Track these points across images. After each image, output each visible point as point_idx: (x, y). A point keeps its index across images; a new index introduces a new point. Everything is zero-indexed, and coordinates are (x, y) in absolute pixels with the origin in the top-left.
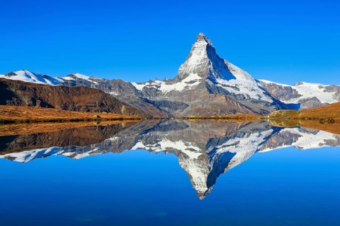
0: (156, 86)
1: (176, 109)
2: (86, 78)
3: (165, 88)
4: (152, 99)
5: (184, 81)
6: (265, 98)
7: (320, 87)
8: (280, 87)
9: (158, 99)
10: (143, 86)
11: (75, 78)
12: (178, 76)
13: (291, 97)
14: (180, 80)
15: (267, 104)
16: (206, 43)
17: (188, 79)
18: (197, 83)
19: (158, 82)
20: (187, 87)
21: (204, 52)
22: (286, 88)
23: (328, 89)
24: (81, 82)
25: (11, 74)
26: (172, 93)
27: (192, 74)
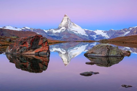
0: (52, 31)
1: (58, 38)
2: (29, 28)
3: (54, 32)
4: (50, 35)
5: (60, 29)
6: (85, 35)
7: (102, 31)
8: (90, 31)
9: (52, 35)
10: (47, 31)
11: (25, 28)
12: (58, 28)
13: (93, 34)
14: (59, 29)
15: (86, 37)
16: (67, 17)
17: (62, 29)
18: (64, 30)
19: (52, 30)
20: (61, 31)
21: (66, 20)
22: (92, 31)
23: (105, 32)
24: (28, 30)
25: (5, 27)
26: (57, 33)
27: (63, 27)
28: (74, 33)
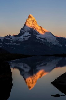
0: (10, 38)
3: (14, 39)
14: (21, 36)
20: (23, 39)
21: (31, 23)
27: (26, 33)
28: (42, 42)
